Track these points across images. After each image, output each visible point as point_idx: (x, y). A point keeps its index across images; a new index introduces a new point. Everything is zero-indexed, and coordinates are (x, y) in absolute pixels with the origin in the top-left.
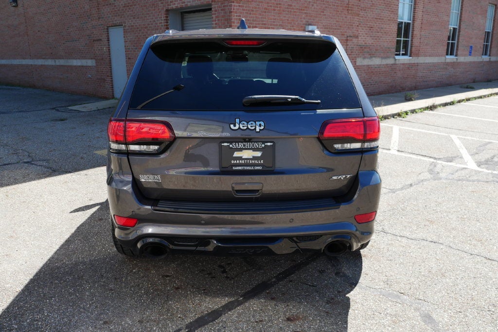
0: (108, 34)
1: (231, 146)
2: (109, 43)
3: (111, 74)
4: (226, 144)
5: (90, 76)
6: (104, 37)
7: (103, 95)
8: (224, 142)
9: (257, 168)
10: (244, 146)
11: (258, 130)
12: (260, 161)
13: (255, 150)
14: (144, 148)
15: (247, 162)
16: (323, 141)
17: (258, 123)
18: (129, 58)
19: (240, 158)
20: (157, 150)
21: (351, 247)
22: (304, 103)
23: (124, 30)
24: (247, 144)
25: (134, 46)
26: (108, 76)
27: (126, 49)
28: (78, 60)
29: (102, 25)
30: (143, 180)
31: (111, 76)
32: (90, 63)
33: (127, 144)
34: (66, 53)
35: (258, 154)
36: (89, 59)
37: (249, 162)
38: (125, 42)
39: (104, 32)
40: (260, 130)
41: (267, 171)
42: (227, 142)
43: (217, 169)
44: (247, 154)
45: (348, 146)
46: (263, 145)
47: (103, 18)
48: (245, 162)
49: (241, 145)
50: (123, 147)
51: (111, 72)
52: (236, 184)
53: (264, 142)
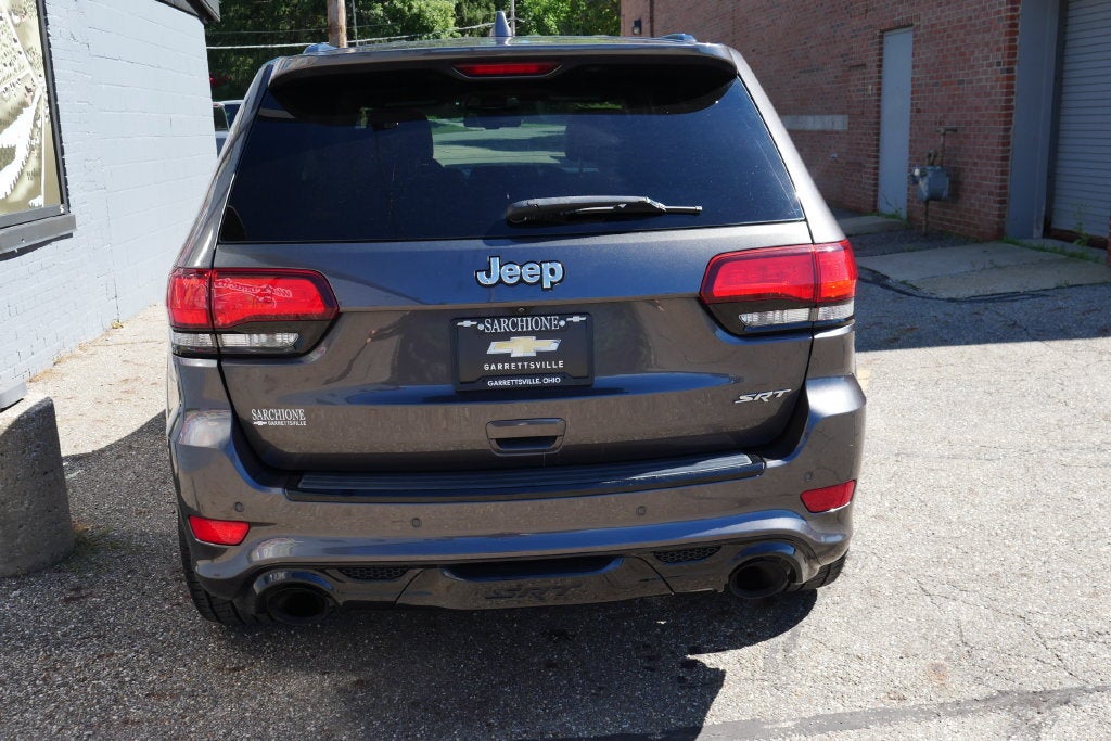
0: (881, 49)
1: (481, 327)
2: (879, 72)
3: (878, 151)
4: (467, 324)
5: (835, 155)
6: (872, 57)
7: (854, 205)
8: (463, 319)
9: (548, 380)
10: (515, 325)
11: (547, 285)
12: (557, 364)
13: (541, 335)
14: (258, 340)
15: (523, 366)
16: (711, 307)
17: (547, 266)
18: (918, 111)
19: (506, 358)
20: (295, 345)
21: (795, 575)
22: (660, 212)
23: (915, 36)
24: (522, 321)
25: (931, 78)
26: (869, 156)
27: (913, 86)
28: (816, 117)
29: (870, 26)
30: (260, 423)
31: (877, 157)
32: (838, 123)
33: (216, 332)
34: (796, 100)
35: (551, 345)
36: (838, 113)
37: (529, 366)
38: (914, 67)
39: (872, 44)
40: (552, 284)
41: (576, 388)
42: (471, 319)
43: (447, 388)
44: (522, 347)
45: (776, 317)
46: (562, 323)
47: (874, 9)
48: (517, 366)
49: (505, 325)
50: (207, 340)
51: (877, 145)
52: (498, 423)
53: (563, 316)
